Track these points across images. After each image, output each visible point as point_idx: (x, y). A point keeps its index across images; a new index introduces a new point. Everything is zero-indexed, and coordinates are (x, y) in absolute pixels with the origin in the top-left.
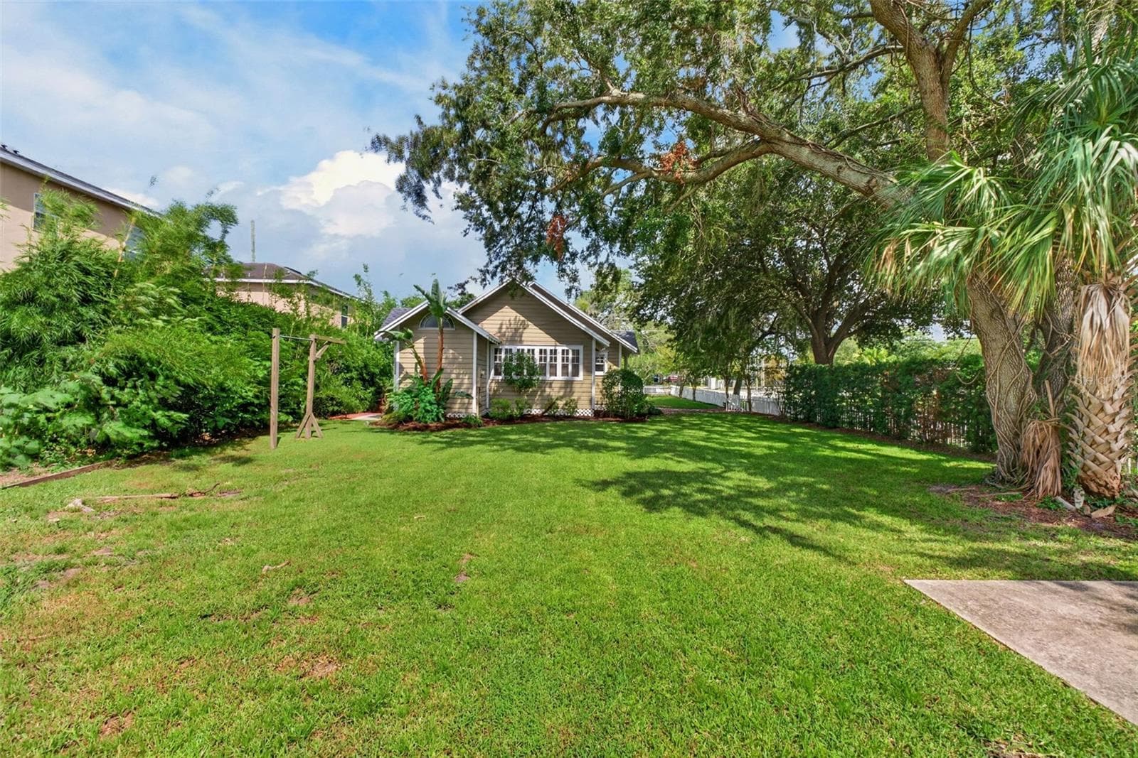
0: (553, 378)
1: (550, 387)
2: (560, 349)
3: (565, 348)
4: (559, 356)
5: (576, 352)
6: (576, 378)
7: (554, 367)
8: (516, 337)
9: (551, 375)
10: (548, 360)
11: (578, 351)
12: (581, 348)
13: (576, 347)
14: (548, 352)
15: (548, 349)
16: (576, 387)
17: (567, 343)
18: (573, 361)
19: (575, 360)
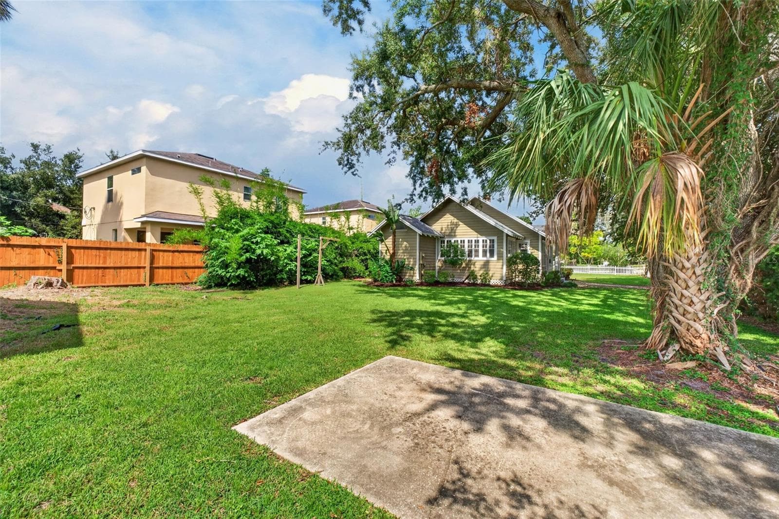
0: (476, 258)
1: (474, 265)
2: (481, 239)
3: (485, 239)
4: (481, 244)
5: (492, 241)
6: (492, 259)
7: (477, 251)
8: (452, 233)
9: (475, 256)
10: (473, 247)
11: (493, 240)
12: (495, 238)
13: (492, 238)
14: (473, 242)
15: (473, 240)
16: (491, 265)
17: (486, 235)
18: (490, 247)
19: (492, 246)
